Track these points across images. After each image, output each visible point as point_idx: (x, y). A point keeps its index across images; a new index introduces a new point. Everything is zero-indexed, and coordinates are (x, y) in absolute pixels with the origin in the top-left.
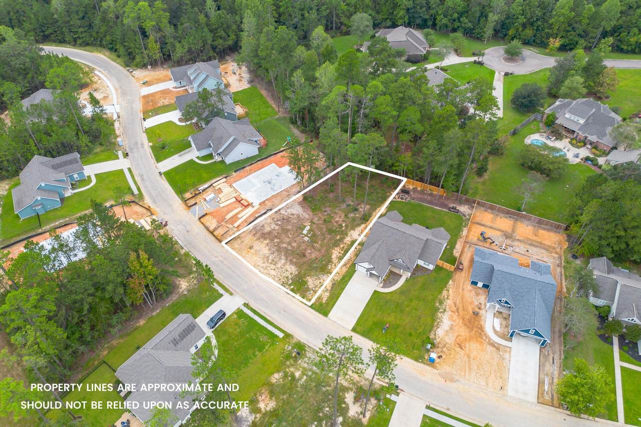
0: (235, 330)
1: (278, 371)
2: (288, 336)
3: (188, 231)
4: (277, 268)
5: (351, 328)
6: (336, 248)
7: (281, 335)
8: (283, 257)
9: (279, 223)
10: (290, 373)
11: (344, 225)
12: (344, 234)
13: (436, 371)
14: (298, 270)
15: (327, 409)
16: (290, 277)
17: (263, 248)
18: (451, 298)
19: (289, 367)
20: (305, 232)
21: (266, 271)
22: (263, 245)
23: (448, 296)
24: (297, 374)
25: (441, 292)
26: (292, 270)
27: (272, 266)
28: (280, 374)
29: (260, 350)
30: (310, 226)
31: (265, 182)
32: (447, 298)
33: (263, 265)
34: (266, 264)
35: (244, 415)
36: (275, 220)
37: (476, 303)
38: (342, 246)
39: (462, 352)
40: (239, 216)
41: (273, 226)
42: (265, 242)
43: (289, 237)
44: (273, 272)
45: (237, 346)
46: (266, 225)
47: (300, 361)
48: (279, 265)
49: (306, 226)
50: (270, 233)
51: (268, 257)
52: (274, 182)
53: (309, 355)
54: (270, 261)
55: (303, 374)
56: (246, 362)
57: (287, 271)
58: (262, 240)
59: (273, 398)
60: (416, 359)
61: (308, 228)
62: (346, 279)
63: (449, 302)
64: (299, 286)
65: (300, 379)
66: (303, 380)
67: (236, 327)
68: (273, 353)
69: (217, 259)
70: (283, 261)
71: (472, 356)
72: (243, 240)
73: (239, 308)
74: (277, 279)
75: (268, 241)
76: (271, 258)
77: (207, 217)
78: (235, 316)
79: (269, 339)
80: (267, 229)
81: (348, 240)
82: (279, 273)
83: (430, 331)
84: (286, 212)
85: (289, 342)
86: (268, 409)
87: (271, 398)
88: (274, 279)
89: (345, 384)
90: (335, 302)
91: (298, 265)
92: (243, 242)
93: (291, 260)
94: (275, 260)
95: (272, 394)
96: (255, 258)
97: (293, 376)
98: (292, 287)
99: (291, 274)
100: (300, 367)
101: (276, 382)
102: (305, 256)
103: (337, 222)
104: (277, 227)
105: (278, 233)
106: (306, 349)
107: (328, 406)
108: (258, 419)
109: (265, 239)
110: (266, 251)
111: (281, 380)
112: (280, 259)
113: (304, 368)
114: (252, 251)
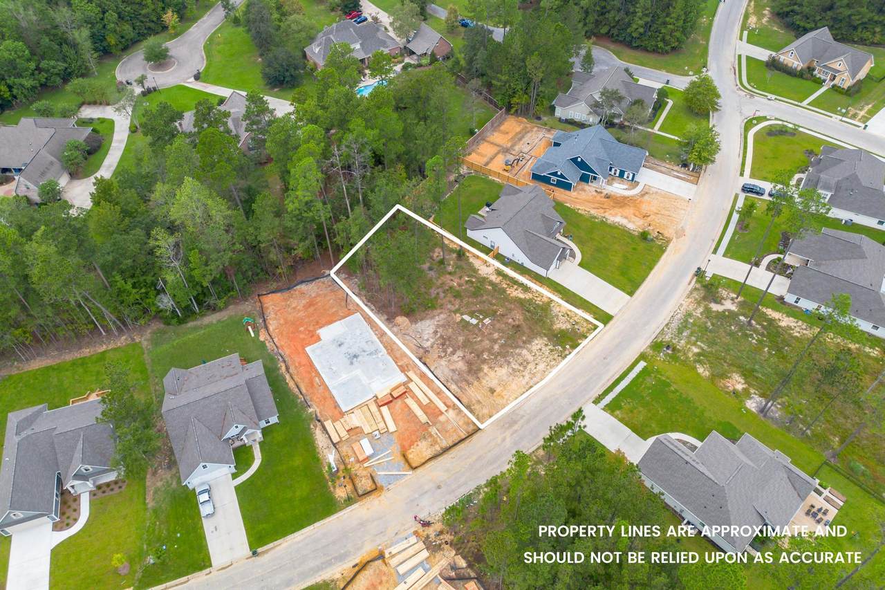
0: (640, 412)
1: (695, 368)
2: (643, 357)
3: (439, 487)
4: (534, 360)
5: (628, 297)
6: (508, 292)
7: (642, 364)
8: (517, 351)
9: (450, 350)
10: (695, 357)
11: (467, 279)
12: (484, 280)
13: (674, 240)
14: (542, 337)
15: (733, 328)
16: (551, 347)
17: (494, 376)
18: (588, 210)
19: (687, 358)
20: (474, 321)
21: (539, 375)
22: (492, 374)
23: (585, 211)
24: (696, 350)
25: (581, 215)
26: (538, 343)
27: (531, 366)
28: (698, 366)
29: (669, 385)
30: (462, 314)
31: (352, 363)
32: (589, 212)
33: (527, 378)
34: (526, 373)
35: (754, 405)
36: (443, 354)
37: (595, 193)
38: (505, 286)
39: (652, 217)
40: (425, 401)
41: (455, 358)
42: (485, 371)
43: (481, 341)
44: (541, 366)
45: (665, 410)
46: (452, 368)
47: (678, 347)
48: (530, 358)
49: (463, 319)
50: (469, 363)
51: (513, 369)
52: (354, 350)
53: (667, 338)
54: (521, 368)
55: (695, 344)
56: (687, 401)
57: (541, 350)
58: (481, 374)
59: (729, 375)
60: (664, 251)
61: (466, 318)
62: (559, 288)
63: (593, 212)
64: (567, 340)
65: (700, 347)
66: (702, 345)
67: (635, 411)
68: (671, 372)
69: (508, 439)
70: (525, 352)
71: (655, 211)
72: (474, 402)
73: (603, 409)
74: (552, 363)
75: (485, 368)
76: (516, 367)
77: (410, 456)
78: (618, 412)
79: (650, 376)
80: (461, 365)
81: (494, 278)
82: (544, 359)
83: (630, 233)
84: (428, 340)
85: (652, 356)
86: (743, 381)
87: (729, 378)
88: (552, 367)
89: (701, 310)
90: (593, 305)
91: (533, 335)
92: (479, 402)
93: (524, 342)
94: (520, 360)
95: (724, 376)
96: (514, 386)
97: (698, 355)
98: (568, 347)
99: (546, 345)
100: (686, 347)
101: (709, 371)
102: (518, 326)
103: (460, 285)
104: (460, 353)
105: (471, 353)
106: (659, 341)
107: (730, 326)
108: (757, 392)
109: (480, 370)
110: (503, 372)
111: (705, 366)
112: (520, 355)
113: (687, 343)
114: (498, 390)
